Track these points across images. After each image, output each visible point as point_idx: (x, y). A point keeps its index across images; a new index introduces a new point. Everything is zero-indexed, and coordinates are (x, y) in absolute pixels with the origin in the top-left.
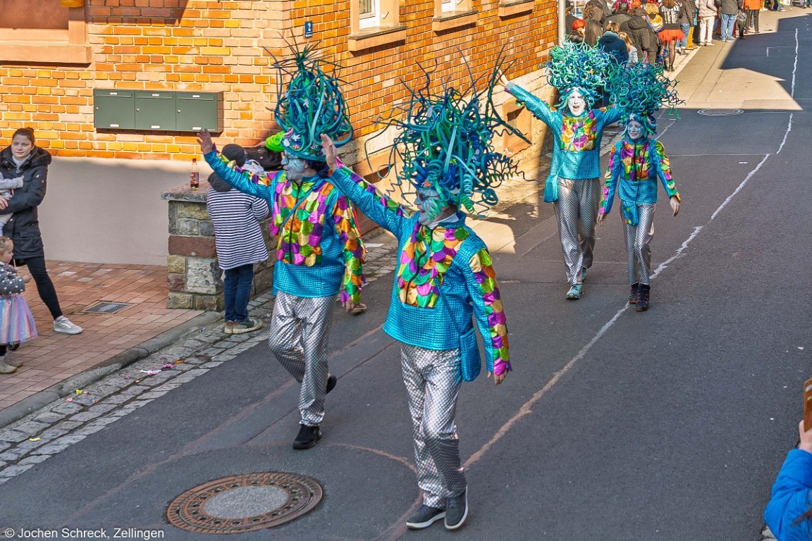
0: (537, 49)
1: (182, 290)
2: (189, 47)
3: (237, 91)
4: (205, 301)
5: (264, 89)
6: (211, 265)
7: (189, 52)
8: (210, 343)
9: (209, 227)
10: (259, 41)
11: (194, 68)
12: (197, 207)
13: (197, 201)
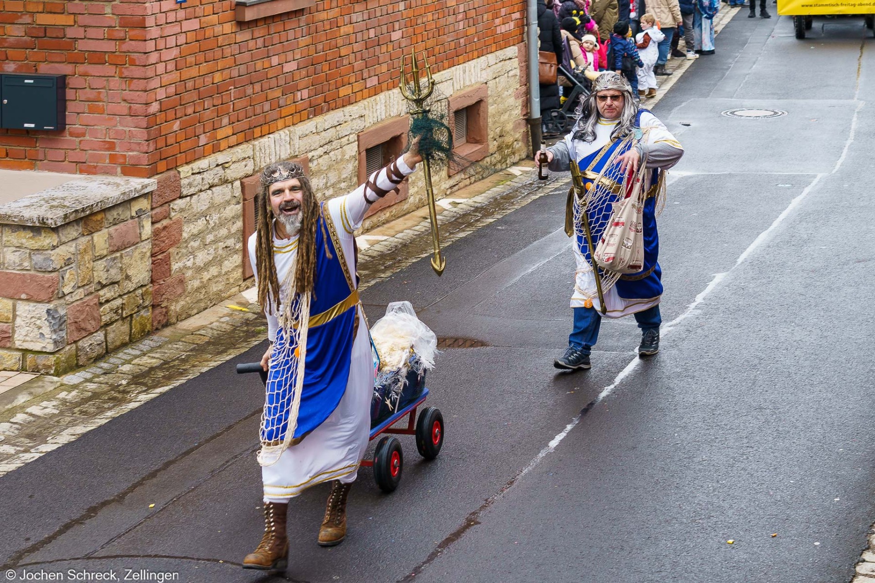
0: (497, 21)
1: (8, 345)
2: (19, 14)
3: (85, 75)
4: (39, 361)
5: (121, 72)
6: (48, 311)
7: (20, 21)
8: (46, 418)
9: (45, 259)
10: (113, 7)
11: (26, 42)
12: (30, 232)
13: (29, 224)
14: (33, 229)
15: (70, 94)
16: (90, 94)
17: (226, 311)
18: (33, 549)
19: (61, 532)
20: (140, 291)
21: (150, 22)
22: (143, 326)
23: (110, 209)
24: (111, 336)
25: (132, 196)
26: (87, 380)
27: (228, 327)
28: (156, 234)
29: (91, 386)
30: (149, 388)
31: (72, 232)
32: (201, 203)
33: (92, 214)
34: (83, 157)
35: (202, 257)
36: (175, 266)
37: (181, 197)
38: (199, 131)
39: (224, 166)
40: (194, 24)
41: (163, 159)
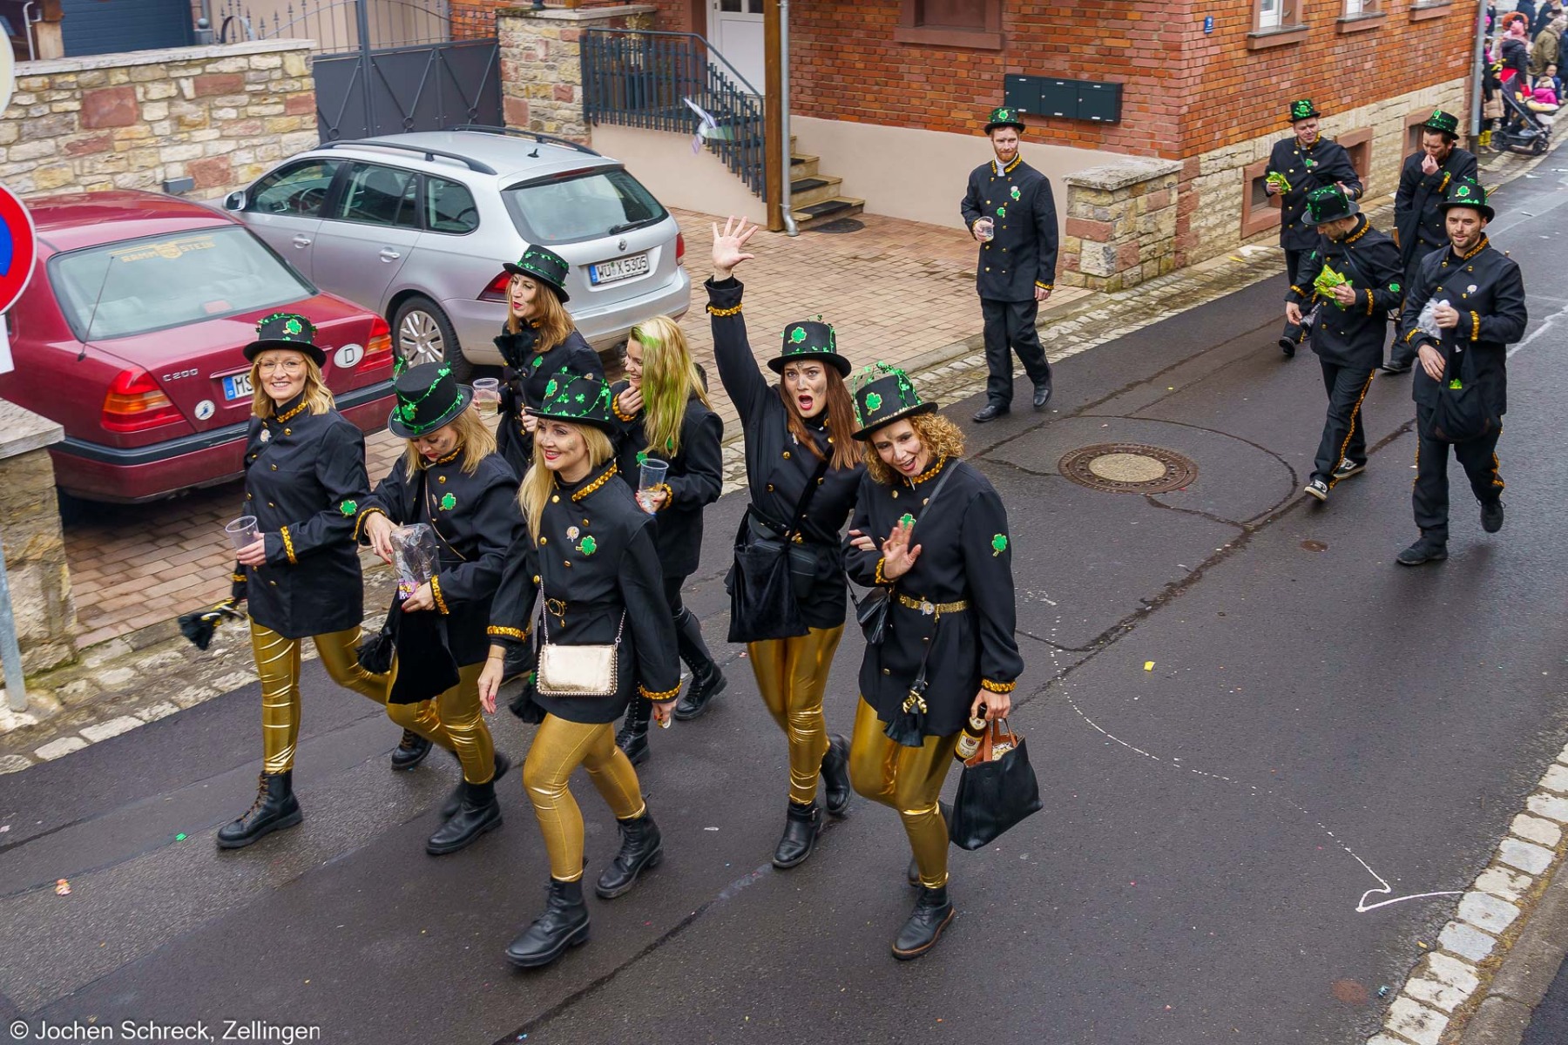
1: (1076, 269)
2: (1094, 38)
3: (1136, 84)
4: (1096, 282)
5: (1162, 83)
6: (1104, 249)
7: (1093, 43)
8: (1100, 322)
9: (1104, 212)
10: (1159, 35)
11: (1096, 58)
12: (1094, 192)
13: (1094, 187)
14: (1096, 190)
15: (1125, 97)
16: (1138, 97)
17: (1228, 261)
18: (1090, 406)
19: (1108, 398)
20: (1167, 241)
21: (1185, 47)
22: (1168, 265)
23: (1150, 180)
24: (1146, 270)
25: (1166, 172)
26: (1128, 299)
27: (1229, 272)
28: (1181, 201)
29: (1132, 303)
30: (1171, 309)
31: (1123, 195)
32: (1213, 181)
33: (1137, 183)
34: (1132, 142)
35: (1212, 220)
36: (1193, 225)
37: (1200, 176)
38: (1216, 129)
39: (1232, 156)
40: (1216, 50)
41: (1189, 147)
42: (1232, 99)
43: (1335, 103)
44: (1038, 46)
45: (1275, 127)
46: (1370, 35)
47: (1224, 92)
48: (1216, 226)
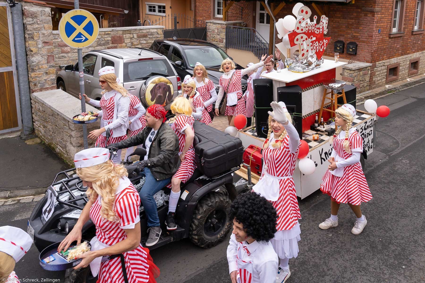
3: (361, 44)
5: (367, 45)
14: (350, 70)
15: (358, 48)
16: (362, 48)
17: (382, 88)
20: (367, 83)
21: (373, 36)
22: (367, 89)
23: (364, 68)
24: (361, 90)
25: (367, 66)
27: (382, 91)
28: (371, 73)
31: (356, 71)
32: (380, 69)
33: (360, 68)
34: (359, 59)
35: (379, 78)
36: (374, 79)
37: (376, 67)
38: (380, 56)
39: (384, 63)
40: (381, 37)
41: (373, 60)
42: (385, 49)
43: (411, 51)
44: (336, 34)
45: (395, 56)
46: (420, 35)
47: (383, 47)
48: (379, 80)
